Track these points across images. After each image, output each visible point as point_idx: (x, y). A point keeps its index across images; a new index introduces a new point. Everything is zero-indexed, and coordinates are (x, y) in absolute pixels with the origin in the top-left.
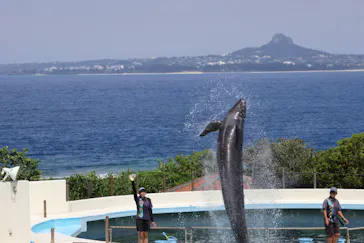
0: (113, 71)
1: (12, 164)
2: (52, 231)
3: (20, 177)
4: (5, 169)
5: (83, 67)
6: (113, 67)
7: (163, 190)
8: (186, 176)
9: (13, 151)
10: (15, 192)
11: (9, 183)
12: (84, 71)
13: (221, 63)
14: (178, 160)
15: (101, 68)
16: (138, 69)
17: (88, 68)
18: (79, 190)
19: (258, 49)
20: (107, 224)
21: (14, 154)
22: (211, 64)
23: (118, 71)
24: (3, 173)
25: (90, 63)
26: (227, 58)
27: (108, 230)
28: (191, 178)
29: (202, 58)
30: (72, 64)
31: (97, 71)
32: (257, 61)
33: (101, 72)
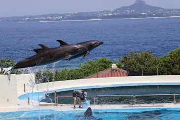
0: (57, 20)
1: (8, 66)
2: (29, 98)
3: (12, 73)
4: (5, 69)
5: (42, 18)
6: (56, 18)
7: (83, 78)
8: (94, 70)
9: (8, 60)
10: (9, 80)
11: (6, 76)
12: (42, 20)
13: (110, 14)
14: (90, 63)
15: (50, 18)
16: (69, 18)
17: (45, 18)
18: (42, 79)
19: (129, 7)
20: (55, 95)
21: (9, 61)
22: (106, 15)
23: (59, 20)
24: (3, 71)
25: (46, 16)
26: (113, 12)
27: (56, 98)
28: (96, 72)
29: (101, 12)
30: (36, 17)
31: (49, 20)
32: (128, 13)
33: (51, 20)
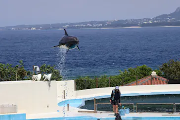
0: (97, 27)
1: (48, 73)
2: (68, 105)
3: (52, 79)
4: (45, 75)
5: (82, 25)
6: (96, 25)
7: (123, 86)
8: (133, 78)
9: (48, 66)
10: (50, 86)
11: (47, 82)
12: (83, 27)
13: (150, 22)
14: (129, 70)
15: (91, 25)
16: (109, 26)
17: (84, 25)
18: (81, 85)
19: (169, 15)
20: (95, 102)
21: (49, 68)
22: (145, 23)
23: (99, 27)
24: (44, 77)
25: (86, 23)
26: (154, 19)
27: (95, 105)
28: (136, 79)
29: (141, 20)
30: (76, 24)
31: (88, 27)
32: (169, 21)
33: (91, 27)
